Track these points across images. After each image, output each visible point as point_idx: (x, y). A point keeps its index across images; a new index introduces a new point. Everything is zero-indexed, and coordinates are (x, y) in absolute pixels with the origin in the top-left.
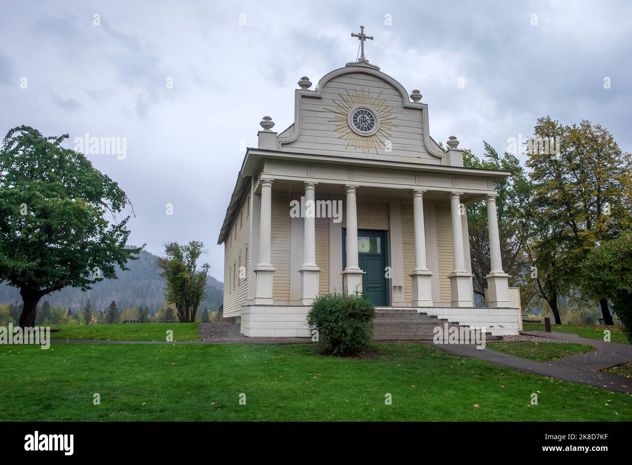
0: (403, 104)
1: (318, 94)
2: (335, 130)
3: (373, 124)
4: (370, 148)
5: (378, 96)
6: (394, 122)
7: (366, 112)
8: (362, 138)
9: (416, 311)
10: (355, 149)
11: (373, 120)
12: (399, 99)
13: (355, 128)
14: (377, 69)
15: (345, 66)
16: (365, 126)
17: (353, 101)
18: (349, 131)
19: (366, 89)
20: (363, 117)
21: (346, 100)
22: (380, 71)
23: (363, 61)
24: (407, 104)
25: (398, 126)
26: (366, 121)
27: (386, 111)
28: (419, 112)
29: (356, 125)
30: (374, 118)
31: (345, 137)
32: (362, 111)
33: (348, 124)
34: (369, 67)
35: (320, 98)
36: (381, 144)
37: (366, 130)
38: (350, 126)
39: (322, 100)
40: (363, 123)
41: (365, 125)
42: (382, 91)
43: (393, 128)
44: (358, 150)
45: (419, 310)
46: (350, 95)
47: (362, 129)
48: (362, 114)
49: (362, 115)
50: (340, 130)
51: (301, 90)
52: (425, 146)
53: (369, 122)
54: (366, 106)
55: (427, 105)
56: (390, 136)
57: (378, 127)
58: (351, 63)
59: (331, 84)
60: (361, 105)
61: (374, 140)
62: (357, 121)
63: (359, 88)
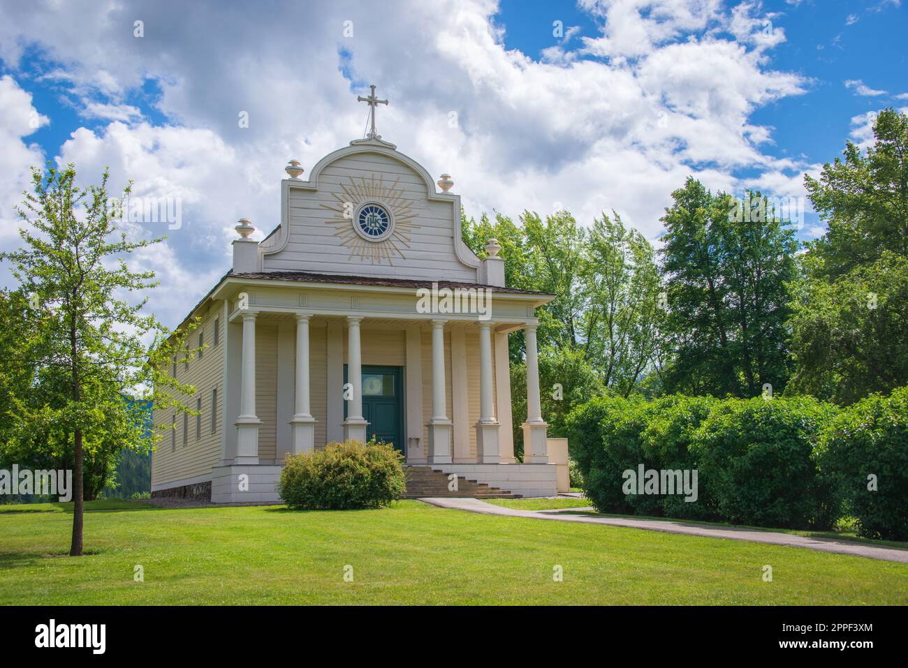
0: (427, 196)
1: (312, 186)
2: (335, 235)
3: (386, 225)
4: (381, 258)
5: (395, 185)
6: (414, 221)
7: (376, 209)
8: (371, 245)
9: (430, 468)
10: (362, 259)
11: (386, 220)
12: (421, 188)
13: (362, 231)
14: (392, 147)
15: (349, 145)
16: (375, 228)
17: (360, 193)
18: (354, 235)
19: (377, 176)
20: (373, 216)
21: (350, 192)
22: (396, 150)
23: (373, 136)
24: (432, 196)
25: (419, 227)
26: (377, 221)
27: (404, 205)
28: (449, 206)
29: (363, 227)
30: (387, 217)
31: (348, 244)
32: (371, 208)
33: (352, 225)
34: (381, 145)
35: (315, 191)
36: (396, 252)
37: (376, 234)
38: (356, 229)
39: (317, 193)
40: (373, 225)
41: (376, 226)
42: (399, 178)
43: (413, 230)
44: (366, 261)
45: (434, 468)
46: (356, 185)
47: (371, 233)
48: (372, 212)
49: (371, 214)
50: (342, 235)
51: (289, 180)
52: (454, 253)
53: (381, 222)
54: (376, 200)
55: (460, 196)
56: (409, 240)
57: (393, 228)
58: (357, 141)
59: (330, 171)
60: (371, 200)
61: (387, 247)
62: (364, 222)
63: (369, 175)
